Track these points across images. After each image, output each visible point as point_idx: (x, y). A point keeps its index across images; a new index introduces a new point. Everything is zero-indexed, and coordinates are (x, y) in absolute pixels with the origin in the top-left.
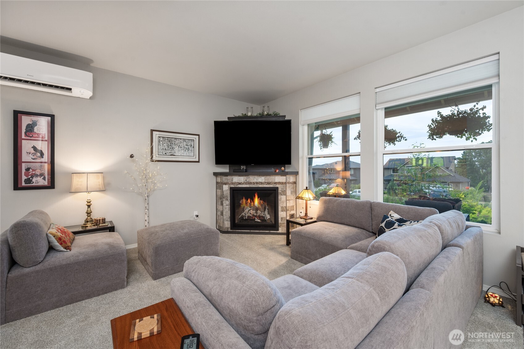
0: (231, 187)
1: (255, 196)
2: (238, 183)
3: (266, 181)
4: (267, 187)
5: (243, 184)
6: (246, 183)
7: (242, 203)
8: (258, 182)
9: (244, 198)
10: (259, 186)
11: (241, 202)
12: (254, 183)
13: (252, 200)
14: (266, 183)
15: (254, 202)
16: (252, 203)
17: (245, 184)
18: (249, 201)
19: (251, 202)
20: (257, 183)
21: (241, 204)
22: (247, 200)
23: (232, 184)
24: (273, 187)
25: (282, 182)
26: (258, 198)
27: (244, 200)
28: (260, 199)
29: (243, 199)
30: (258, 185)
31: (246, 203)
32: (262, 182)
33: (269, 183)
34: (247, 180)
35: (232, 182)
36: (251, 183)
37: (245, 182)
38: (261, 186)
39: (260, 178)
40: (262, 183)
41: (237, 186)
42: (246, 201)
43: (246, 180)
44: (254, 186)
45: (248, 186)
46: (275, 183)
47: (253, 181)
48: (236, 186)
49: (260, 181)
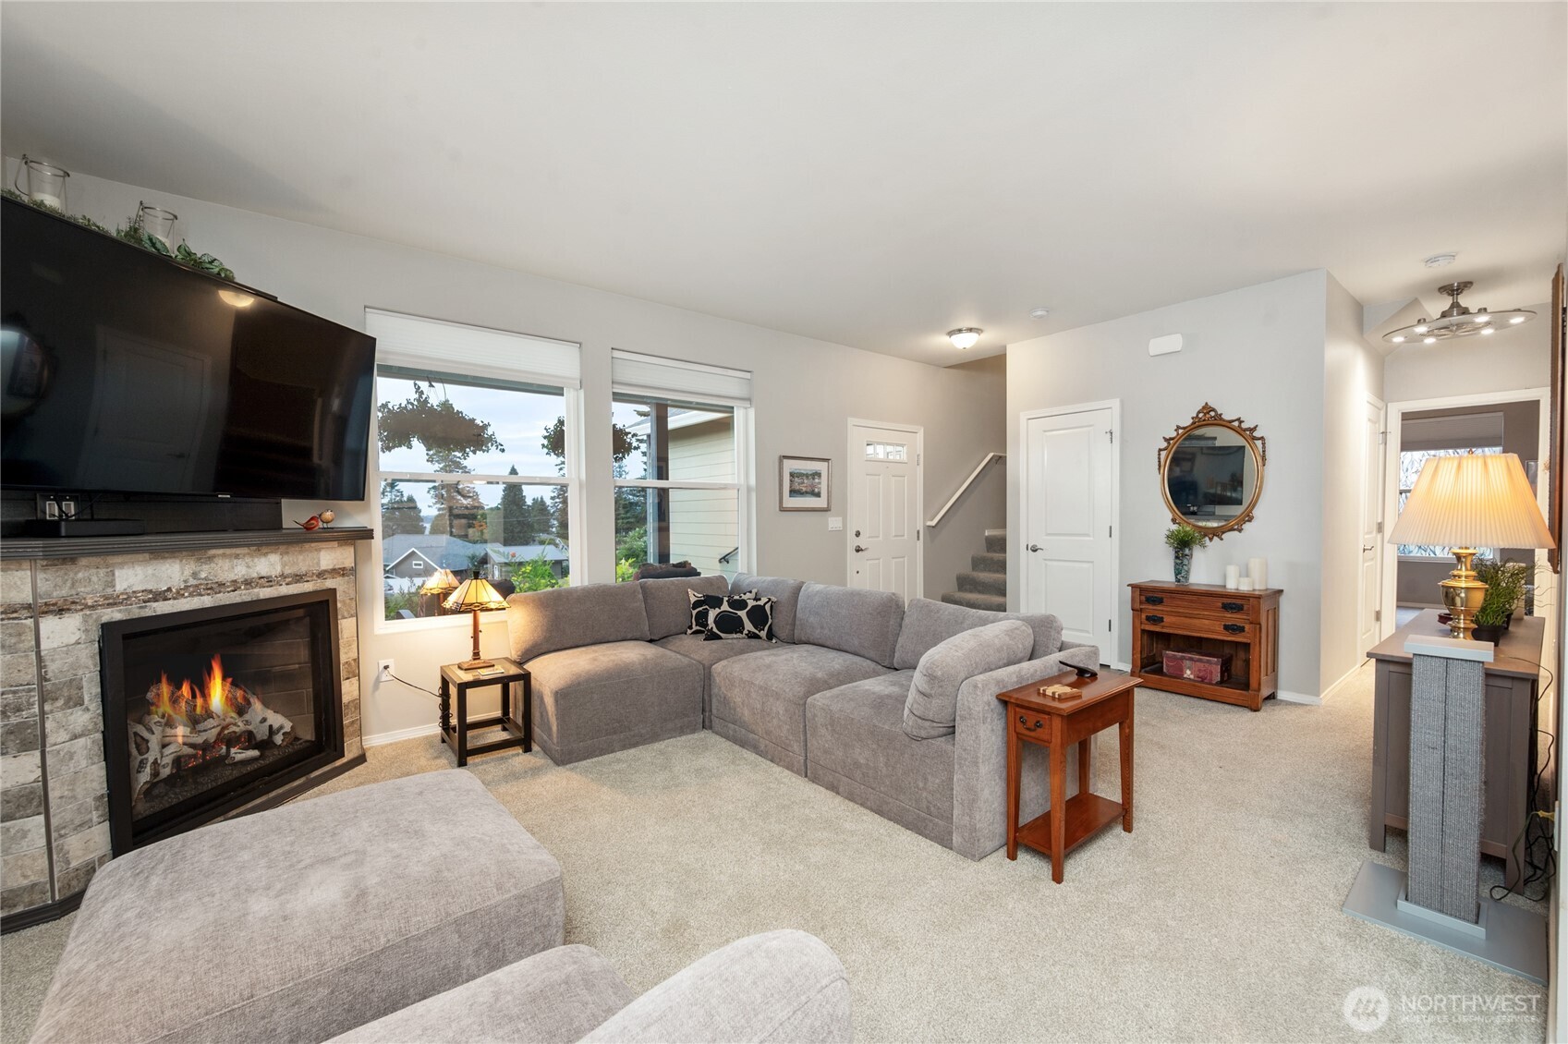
0: (105, 619)
1: (210, 671)
2: (151, 591)
3: (288, 571)
4: (290, 593)
5: (179, 595)
6: (195, 591)
7: (155, 700)
8: (255, 575)
9: (164, 680)
10: (262, 596)
11: (150, 695)
12: (235, 585)
13: (201, 687)
14: (288, 580)
15: (205, 695)
16: (199, 701)
17: (191, 595)
18: (185, 690)
19: (194, 696)
20: (248, 583)
21: (153, 704)
22: (179, 688)
23: (113, 602)
24: (315, 588)
25: (344, 569)
26: (224, 679)
27: (165, 689)
28: (232, 684)
29: (159, 681)
30: (256, 590)
31: (174, 701)
32: (273, 574)
33: (298, 578)
34: (203, 575)
35: (109, 591)
36: (222, 585)
37: (192, 582)
38: (265, 593)
39: (263, 560)
40: (269, 581)
41: (148, 613)
42: (173, 693)
43: (195, 575)
44: (238, 600)
45: (206, 601)
46: (321, 575)
47: (232, 577)
48: (136, 612)
49: (264, 574)
